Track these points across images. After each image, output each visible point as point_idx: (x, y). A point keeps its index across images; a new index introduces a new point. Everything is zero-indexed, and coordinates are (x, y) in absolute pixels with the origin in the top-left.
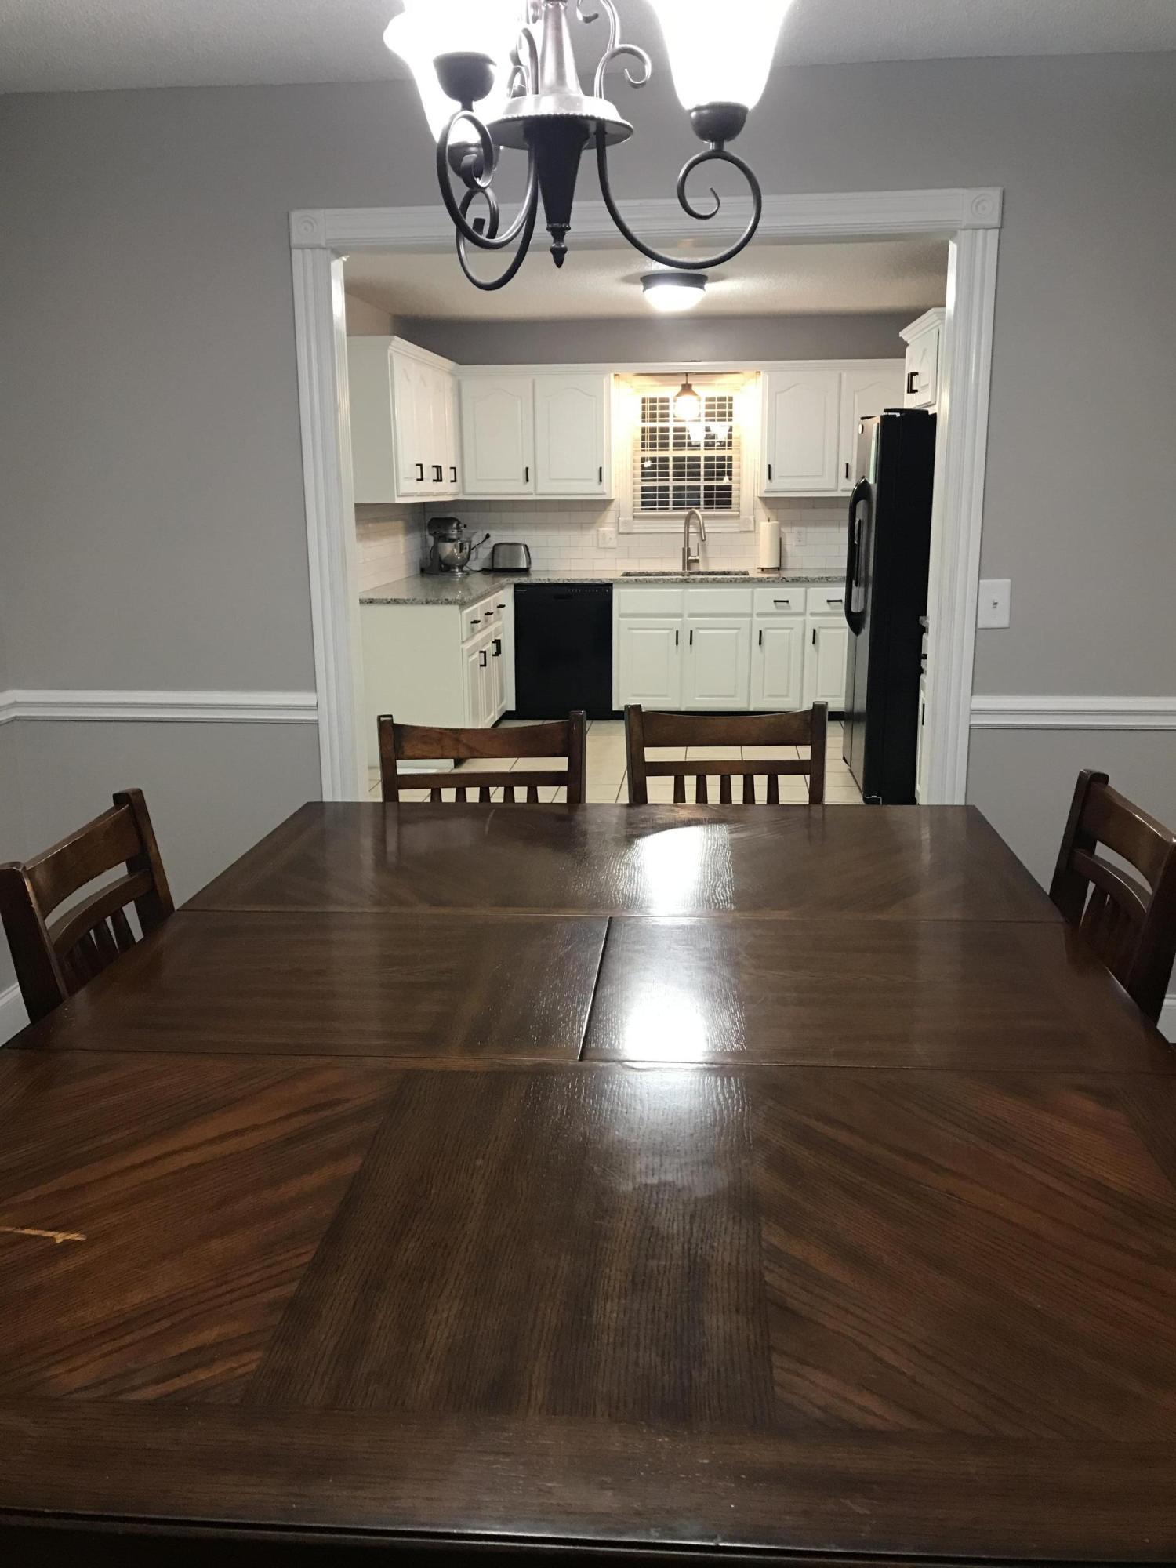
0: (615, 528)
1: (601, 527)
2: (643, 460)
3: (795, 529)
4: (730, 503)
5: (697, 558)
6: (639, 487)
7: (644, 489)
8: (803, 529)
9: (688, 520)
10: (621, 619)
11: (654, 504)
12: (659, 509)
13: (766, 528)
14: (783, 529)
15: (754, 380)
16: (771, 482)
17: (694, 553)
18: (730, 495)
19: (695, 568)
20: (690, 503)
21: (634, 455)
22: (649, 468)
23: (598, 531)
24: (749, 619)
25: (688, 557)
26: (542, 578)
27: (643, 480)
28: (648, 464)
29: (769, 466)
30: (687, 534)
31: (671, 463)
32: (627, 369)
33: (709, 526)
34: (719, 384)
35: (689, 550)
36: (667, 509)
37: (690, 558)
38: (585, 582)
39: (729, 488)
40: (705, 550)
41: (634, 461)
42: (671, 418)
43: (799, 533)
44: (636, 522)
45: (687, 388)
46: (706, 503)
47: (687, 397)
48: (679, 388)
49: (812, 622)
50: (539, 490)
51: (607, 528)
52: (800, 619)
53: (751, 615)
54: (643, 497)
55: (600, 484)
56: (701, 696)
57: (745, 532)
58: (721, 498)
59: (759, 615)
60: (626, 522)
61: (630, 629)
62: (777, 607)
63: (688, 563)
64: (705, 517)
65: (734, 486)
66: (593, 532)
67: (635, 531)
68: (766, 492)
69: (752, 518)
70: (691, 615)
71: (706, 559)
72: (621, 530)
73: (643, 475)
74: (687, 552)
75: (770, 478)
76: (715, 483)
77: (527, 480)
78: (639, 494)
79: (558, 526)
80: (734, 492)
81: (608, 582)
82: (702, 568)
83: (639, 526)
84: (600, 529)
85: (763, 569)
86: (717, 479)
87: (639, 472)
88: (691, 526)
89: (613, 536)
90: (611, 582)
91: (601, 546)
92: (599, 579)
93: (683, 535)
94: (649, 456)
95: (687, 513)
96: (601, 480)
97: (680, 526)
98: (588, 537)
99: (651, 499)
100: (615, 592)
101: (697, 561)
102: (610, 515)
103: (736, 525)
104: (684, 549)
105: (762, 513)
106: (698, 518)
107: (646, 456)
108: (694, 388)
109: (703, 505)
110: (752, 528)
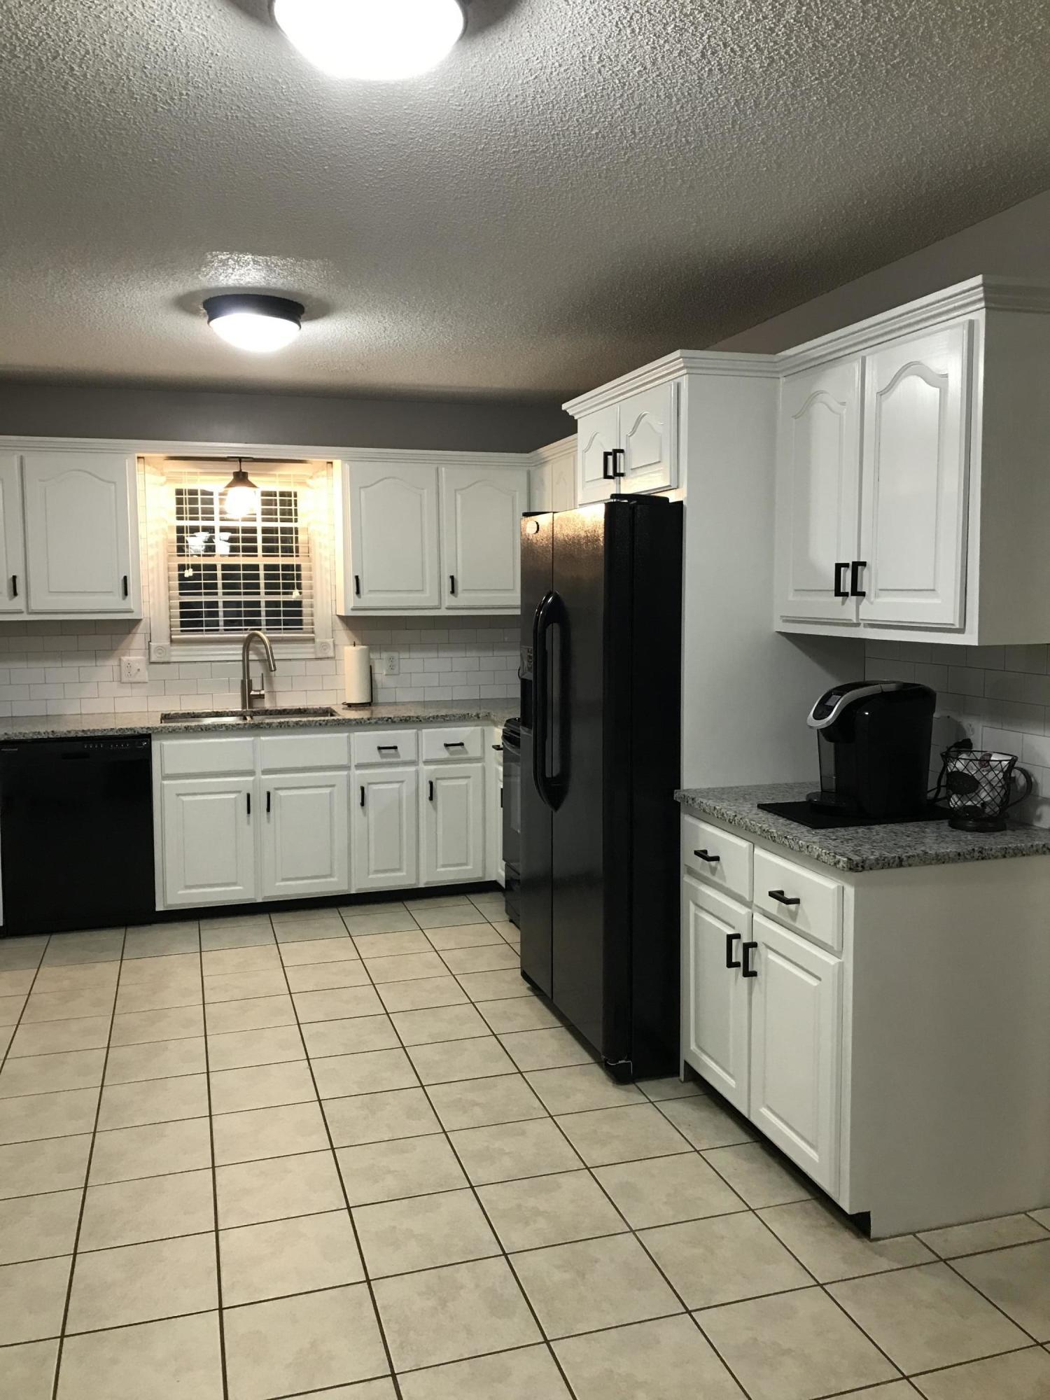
0: (144, 655)
1: (124, 655)
2: (182, 567)
3: (385, 655)
4: (300, 622)
5: (262, 692)
6: (176, 602)
7: (183, 605)
8: (395, 655)
9: (247, 644)
10: (165, 782)
11: (200, 624)
12: (207, 630)
13: (351, 655)
14: (372, 656)
15: (324, 472)
16: (360, 597)
17: (256, 685)
18: (300, 613)
19: (258, 705)
20: (248, 623)
21: (169, 561)
22: (189, 578)
23: (120, 660)
24: (345, 773)
25: (249, 692)
26: (42, 731)
27: (181, 594)
28: (189, 573)
29: (357, 577)
30: (246, 663)
31: (219, 573)
32: (156, 451)
33: (279, 652)
34: (280, 476)
35: (250, 682)
36: (218, 630)
37: (252, 693)
38: (111, 733)
39: (298, 604)
40: (271, 682)
41: (169, 569)
42: (217, 515)
43: (391, 659)
44: (175, 647)
45: (241, 478)
46: (268, 623)
47: (241, 490)
48: (231, 478)
49: (427, 771)
50: (34, 607)
51: (134, 657)
52: (412, 769)
53: (347, 768)
54: (182, 615)
55: (124, 599)
57: (321, 659)
58: (291, 616)
59: (359, 766)
60: (160, 648)
61: (178, 795)
62: (383, 756)
63: (249, 698)
64: (272, 640)
65: (305, 601)
66: (112, 662)
67: (174, 659)
68: (352, 609)
69: (330, 641)
70: (265, 772)
71: (272, 692)
72: (153, 659)
73: (182, 587)
74: (246, 685)
75: (358, 592)
76: (281, 598)
77: (15, 594)
78: (177, 611)
79: (62, 655)
80: (305, 610)
81: (145, 732)
82: (267, 704)
83: (178, 653)
84: (122, 658)
85: (350, 705)
86: (284, 593)
87: (176, 583)
88: (250, 652)
89: (142, 666)
90: (150, 732)
91: (124, 679)
92: (131, 729)
93: (241, 663)
94: (190, 563)
95: (246, 635)
96: (126, 593)
97: (236, 652)
98: (106, 670)
99: (191, 617)
100: (155, 745)
101: (262, 697)
102: (138, 640)
103: (312, 650)
104: (243, 682)
105: (343, 635)
106: (262, 641)
107: (186, 563)
108: (250, 478)
109: (267, 625)
110: (331, 654)
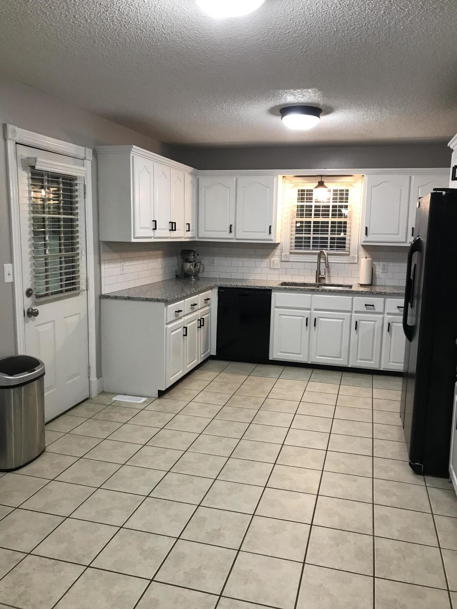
0: (279, 258)
1: (272, 258)
2: (297, 222)
3: (381, 263)
4: (344, 247)
5: (324, 276)
6: (294, 237)
7: (296, 238)
8: (386, 263)
9: (320, 255)
10: (275, 309)
11: (301, 246)
12: (304, 249)
13: (364, 262)
14: (375, 263)
15: (361, 180)
16: (367, 236)
17: (322, 273)
18: (345, 243)
19: (323, 282)
20: (321, 246)
21: (292, 219)
22: (299, 227)
23: (270, 259)
24: (350, 314)
25: (319, 276)
26: (233, 284)
27: (296, 233)
28: (299, 225)
29: (366, 228)
30: (319, 263)
31: (312, 225)
32: (291, 173)
33: (331, 259)
34: (340, 182)
35: (320, 272)
36: (309, 249)
37: (320, 276)
38: (257, 288)
39: (344, 239)
40: (329, 272)
41: (292, 223)
42: (314, 201)
43: (384, 266)
44: (291, 255)
45: (321, 184)
46: (331, 247)
47: (321, 189)
48: (317, 184)
49: (388, 318)
50: (237, 237)
51: (275, 258)
52: (381, 316)
53: (351, 312)
54: (296, 242)
55: (269, 235)
56: (320, 356)
57: (352, 263)
58: (341, 244)
59: (356, 312)
60: (286, 256)
61: (280, 315)
62: (367, 309)
63: (319, 279)
64: (328, 254)
65: (347, 238)
66: (268, 260)
67: (291, 260)
68: (364, 242)
69: (356, 256)
70: (315, 310)
71: (329, 276)
72: (283, 260)
73: (297, 230)
74: (318, 273)
75: (366, 234)
76: (336, 236)
77: (231, 232)
78: (294, 241)
79: (250, 256)
80: (347, 242)
81: (269, 288)
82: (327, 282)
83: (293, 258)
84: (271, 258)
85: (361, 285)
86: (337, 234)
87: (294, 229)
88: (321, 259)
89: (278, 262)
90: (271, 289)
91: (272, 267)
92: (264, 287)
93: (317, 264)
94: (299, 220)
95: (319, 252)
96: (270, 233)
97: (315, 258)
98: (265, 262)
99: (299, 243)
100: (273, 294)
101: (324, 278)
102: (277, 252)
103: (348, 259)
104: (317, 271)
105: (362, 253)
106: (324, 254)
107: (298, 220)
108: (325, 184)
109: (330, 248)
110: (356, 261)
